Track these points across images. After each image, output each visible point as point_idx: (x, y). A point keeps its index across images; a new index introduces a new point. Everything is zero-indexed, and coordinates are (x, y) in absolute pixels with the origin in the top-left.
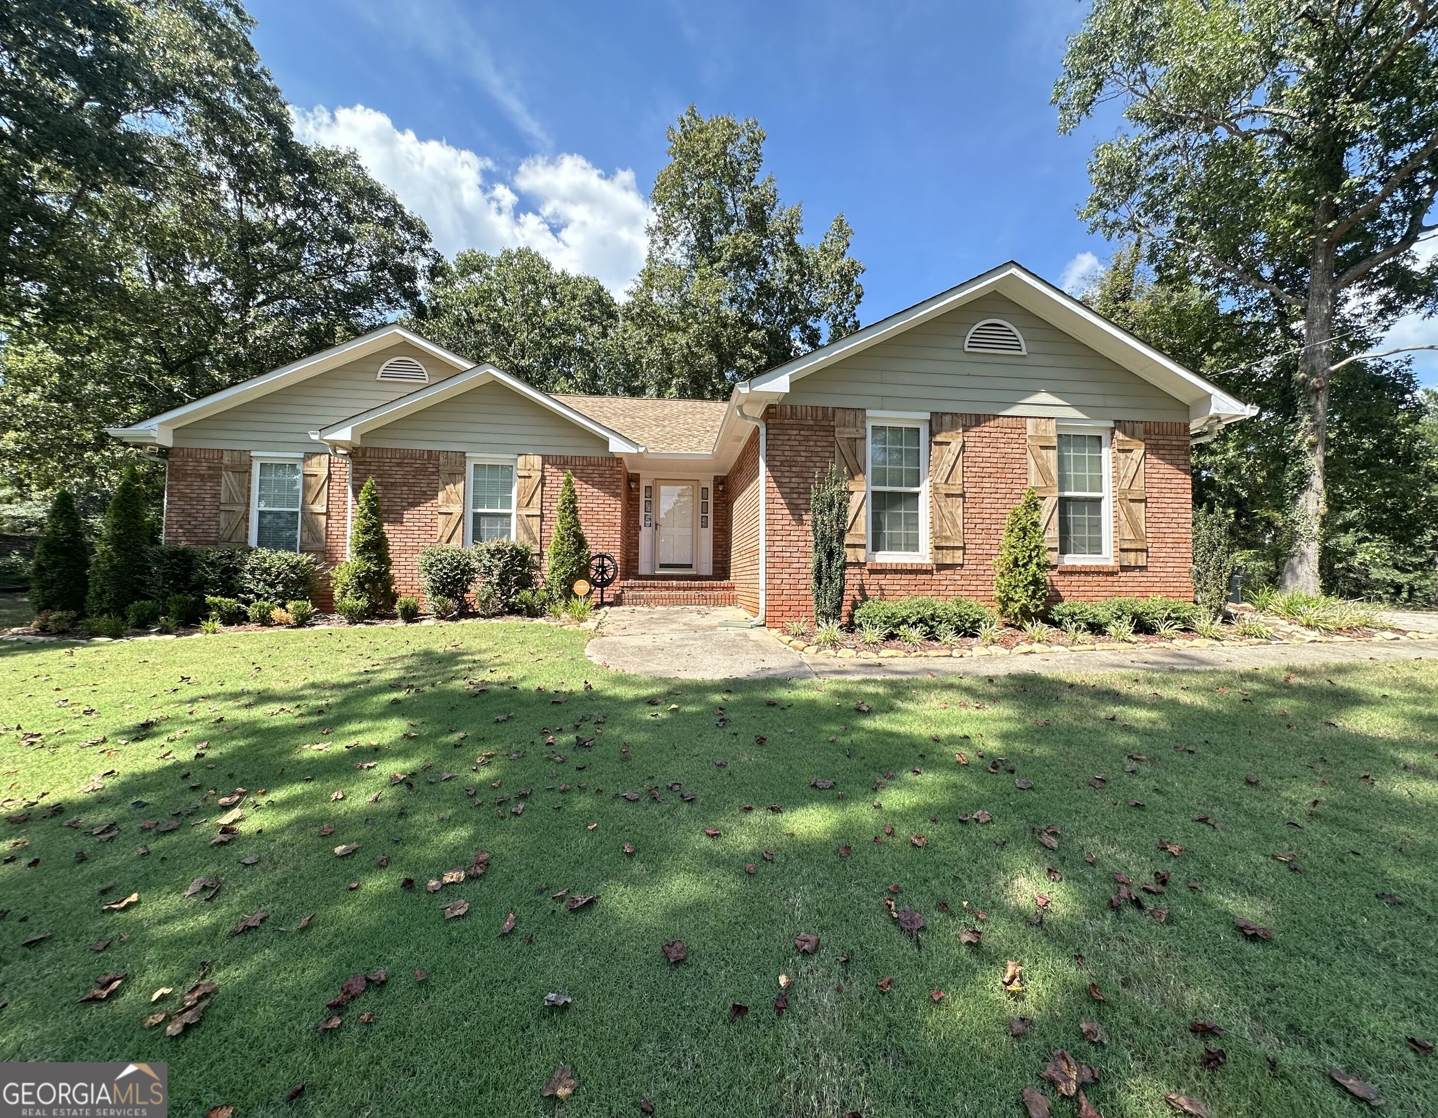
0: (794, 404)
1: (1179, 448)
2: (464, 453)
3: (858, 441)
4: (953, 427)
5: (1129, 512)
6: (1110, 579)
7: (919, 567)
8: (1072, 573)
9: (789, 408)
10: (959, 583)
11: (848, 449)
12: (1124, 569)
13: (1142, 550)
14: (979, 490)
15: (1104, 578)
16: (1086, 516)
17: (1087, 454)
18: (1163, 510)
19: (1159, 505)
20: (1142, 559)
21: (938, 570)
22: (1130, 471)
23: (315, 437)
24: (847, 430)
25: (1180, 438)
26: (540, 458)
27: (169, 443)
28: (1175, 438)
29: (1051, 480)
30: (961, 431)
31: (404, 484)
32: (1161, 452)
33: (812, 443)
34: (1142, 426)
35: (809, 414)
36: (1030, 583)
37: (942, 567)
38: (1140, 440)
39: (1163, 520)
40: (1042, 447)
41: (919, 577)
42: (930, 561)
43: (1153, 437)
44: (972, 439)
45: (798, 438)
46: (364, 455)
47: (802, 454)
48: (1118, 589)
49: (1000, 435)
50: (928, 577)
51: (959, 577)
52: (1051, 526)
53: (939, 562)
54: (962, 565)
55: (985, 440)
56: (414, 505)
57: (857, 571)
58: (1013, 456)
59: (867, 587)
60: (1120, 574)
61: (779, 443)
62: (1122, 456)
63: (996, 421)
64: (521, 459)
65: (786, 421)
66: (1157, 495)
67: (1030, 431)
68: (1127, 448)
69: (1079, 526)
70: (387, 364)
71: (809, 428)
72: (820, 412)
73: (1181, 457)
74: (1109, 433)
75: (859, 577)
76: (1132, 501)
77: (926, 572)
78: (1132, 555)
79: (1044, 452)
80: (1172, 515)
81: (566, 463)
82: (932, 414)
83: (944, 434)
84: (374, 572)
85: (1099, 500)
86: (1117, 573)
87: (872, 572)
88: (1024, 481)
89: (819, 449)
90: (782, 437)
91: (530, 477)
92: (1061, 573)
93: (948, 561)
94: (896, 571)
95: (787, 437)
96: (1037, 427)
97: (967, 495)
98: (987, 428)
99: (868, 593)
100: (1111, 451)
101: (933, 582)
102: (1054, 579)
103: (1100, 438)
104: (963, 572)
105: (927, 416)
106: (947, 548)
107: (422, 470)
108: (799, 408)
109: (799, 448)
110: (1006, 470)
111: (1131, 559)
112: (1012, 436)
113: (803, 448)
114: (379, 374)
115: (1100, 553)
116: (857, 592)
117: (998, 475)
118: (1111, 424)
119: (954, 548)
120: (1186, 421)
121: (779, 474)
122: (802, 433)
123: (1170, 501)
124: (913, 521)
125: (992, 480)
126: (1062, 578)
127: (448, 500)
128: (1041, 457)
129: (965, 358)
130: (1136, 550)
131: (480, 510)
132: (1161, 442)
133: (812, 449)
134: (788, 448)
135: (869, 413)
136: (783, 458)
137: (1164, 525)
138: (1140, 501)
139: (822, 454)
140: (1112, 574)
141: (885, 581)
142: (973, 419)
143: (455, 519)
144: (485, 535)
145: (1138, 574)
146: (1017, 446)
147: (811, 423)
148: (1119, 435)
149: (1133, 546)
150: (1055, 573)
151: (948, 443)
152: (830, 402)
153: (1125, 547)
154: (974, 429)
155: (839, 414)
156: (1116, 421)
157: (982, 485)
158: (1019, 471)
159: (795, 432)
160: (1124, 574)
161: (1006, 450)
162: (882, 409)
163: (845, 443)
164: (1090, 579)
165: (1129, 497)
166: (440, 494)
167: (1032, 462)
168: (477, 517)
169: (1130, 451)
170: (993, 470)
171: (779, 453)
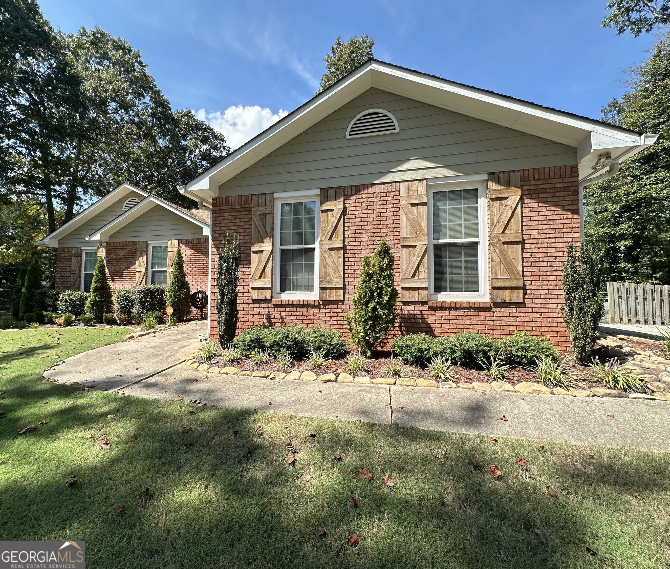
0: (227, 195)
1: (565, 189)
2: (147, 241)
3: (267, 216)
4: (336, 198)
5: (503, 254)
6: (482, 313)
7: (309, 303)
8: (442, 308)
9: (224, 198)
10: (340, 315)
11: (260, 222)
12: (497, 305)
13: (518, 288)
14: (358, 243)
15: (476, 313)
16: (463, 259)
17: (462, 206)
18: (544, 250)
19: (539, 246)
20: (518, 296)
21: (324, 305)
22: (504, 216)
23: (87, 239)
24: (259, 209)
25: (566, 180)
26: (177, 241)
27: (56, 245)
28: (560, 180)
29: (421, 231)
30: (342, 199)
31: (124, 259)
32: (542, 195)
33: (238, 220)
34: (518, 174)
35: (237, 201)
36: (370, 318)
37: (327, 303)
38: (516, 187)
39: (544, 259)
40: (413, 205)
41: (310, 310)
42: (318, 298)
43: (533, 183)
44: (352, 205)
45: (230, 217)
46: (110, 246)
47: (232, 228)
48: (491, 323)
49: (376, 199)
50: (317, 310)
51: (340, 311)
52: (421, 269)
53: (324, 299)
54: (343, 302)
55: (363, 204)
56: (127, 268)
57: (265, 305)
58: (387, 214)
59: (272, 317)
60: (494, 309)
61: (219, 222)
62: (497, 204)
63: (373, 188)
64: (169, 242)
65: (223, 208)
66: (537, 236)
67: (403, 192)
68: (500, 196)
69: (455, 267)
70: (126, 202)
71: (237, 210)
72: (243, 199)
73: (567, 198)
74: (485, 185)
75: (267, 309)
76: (504, 243)
77: (314, 306)
78: (507, 293)
79: (415, 209)
80: (555, 254)
81: (189, 243)
82: (321, 189)
83: (328, 203)
84: (98, 301)
85: (475, 245)
86: (490, 309)
87: (276, 306)
88: (397, 234)
89: (243, 224)
90: (220, 218)
91: (173, 251)
92: (431, 308)
93: (332, 298)
94: (292, 306)
95: (223, 218)
96: (409, 188)
97: (348, 248)
98: (365, 195)
99: (273, 321)
100: (486, 200)
101: (320, 314)
102: (424, 313)
103: (477, 190)
104: (343, 307)
105: (318, 192)
106: (331, 289)
107: (130, 251)
108: (230, 198)
109: (231, 224)
110: (381, 226)
111: (506, 296)
112: (386, 198)
113: (233, 224)
114: (124, 207)
115: (477, 291)
116: (265, 320)
117: (374, 231)
118: (485, 177)
119: (336, 289)
120: (573, 163)
121: (218, 242)
122: (232, 214)
123: (553, 240)
124: (310, 269)
125: (369, 235)
126: (433, 312)
127: (140, 265)
128: (411, 213)
129: (347, 144)
130: (511, 288)
131: (154, 269)
132: (541, 187)
133: (238, 224)
134: (223, 225)
135: (276, 195)
136: (221, 232)
137: (545, 264)
138: (517, 243)
139: (245, 227)
140: (485, 309)
141: (285, 312)
142: (354, 189)
143: (143, 274)
144: (156, 282)
145: (514, 310)
146: (391, 206)
147: (238, 207)
148: (493, 186)
149: (507, 284)
150: (426, 308)
151: (332, 210)
152: (249, 191)
153: (498, 285)
154: (354, 197)
155: (255, 198)
156: (489, 174)
157: (360, 239)
158: (393, 226)
159: (228, 214)
160: (498, 310)
161: (381, 211)
162: (284, 191)
163: (258, 217)
164: (461, 313)
165: (503, 240)
166: (137, 262)
167: (404, 218)
168: (153, 272)
169: (506, 198)
170: (369, 227)
171: (219, 228)
